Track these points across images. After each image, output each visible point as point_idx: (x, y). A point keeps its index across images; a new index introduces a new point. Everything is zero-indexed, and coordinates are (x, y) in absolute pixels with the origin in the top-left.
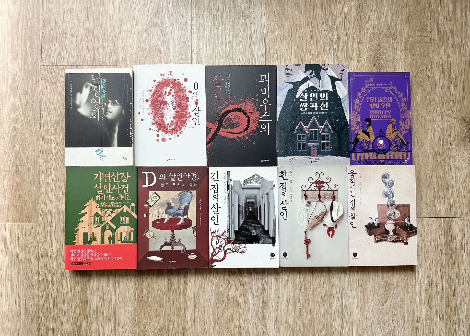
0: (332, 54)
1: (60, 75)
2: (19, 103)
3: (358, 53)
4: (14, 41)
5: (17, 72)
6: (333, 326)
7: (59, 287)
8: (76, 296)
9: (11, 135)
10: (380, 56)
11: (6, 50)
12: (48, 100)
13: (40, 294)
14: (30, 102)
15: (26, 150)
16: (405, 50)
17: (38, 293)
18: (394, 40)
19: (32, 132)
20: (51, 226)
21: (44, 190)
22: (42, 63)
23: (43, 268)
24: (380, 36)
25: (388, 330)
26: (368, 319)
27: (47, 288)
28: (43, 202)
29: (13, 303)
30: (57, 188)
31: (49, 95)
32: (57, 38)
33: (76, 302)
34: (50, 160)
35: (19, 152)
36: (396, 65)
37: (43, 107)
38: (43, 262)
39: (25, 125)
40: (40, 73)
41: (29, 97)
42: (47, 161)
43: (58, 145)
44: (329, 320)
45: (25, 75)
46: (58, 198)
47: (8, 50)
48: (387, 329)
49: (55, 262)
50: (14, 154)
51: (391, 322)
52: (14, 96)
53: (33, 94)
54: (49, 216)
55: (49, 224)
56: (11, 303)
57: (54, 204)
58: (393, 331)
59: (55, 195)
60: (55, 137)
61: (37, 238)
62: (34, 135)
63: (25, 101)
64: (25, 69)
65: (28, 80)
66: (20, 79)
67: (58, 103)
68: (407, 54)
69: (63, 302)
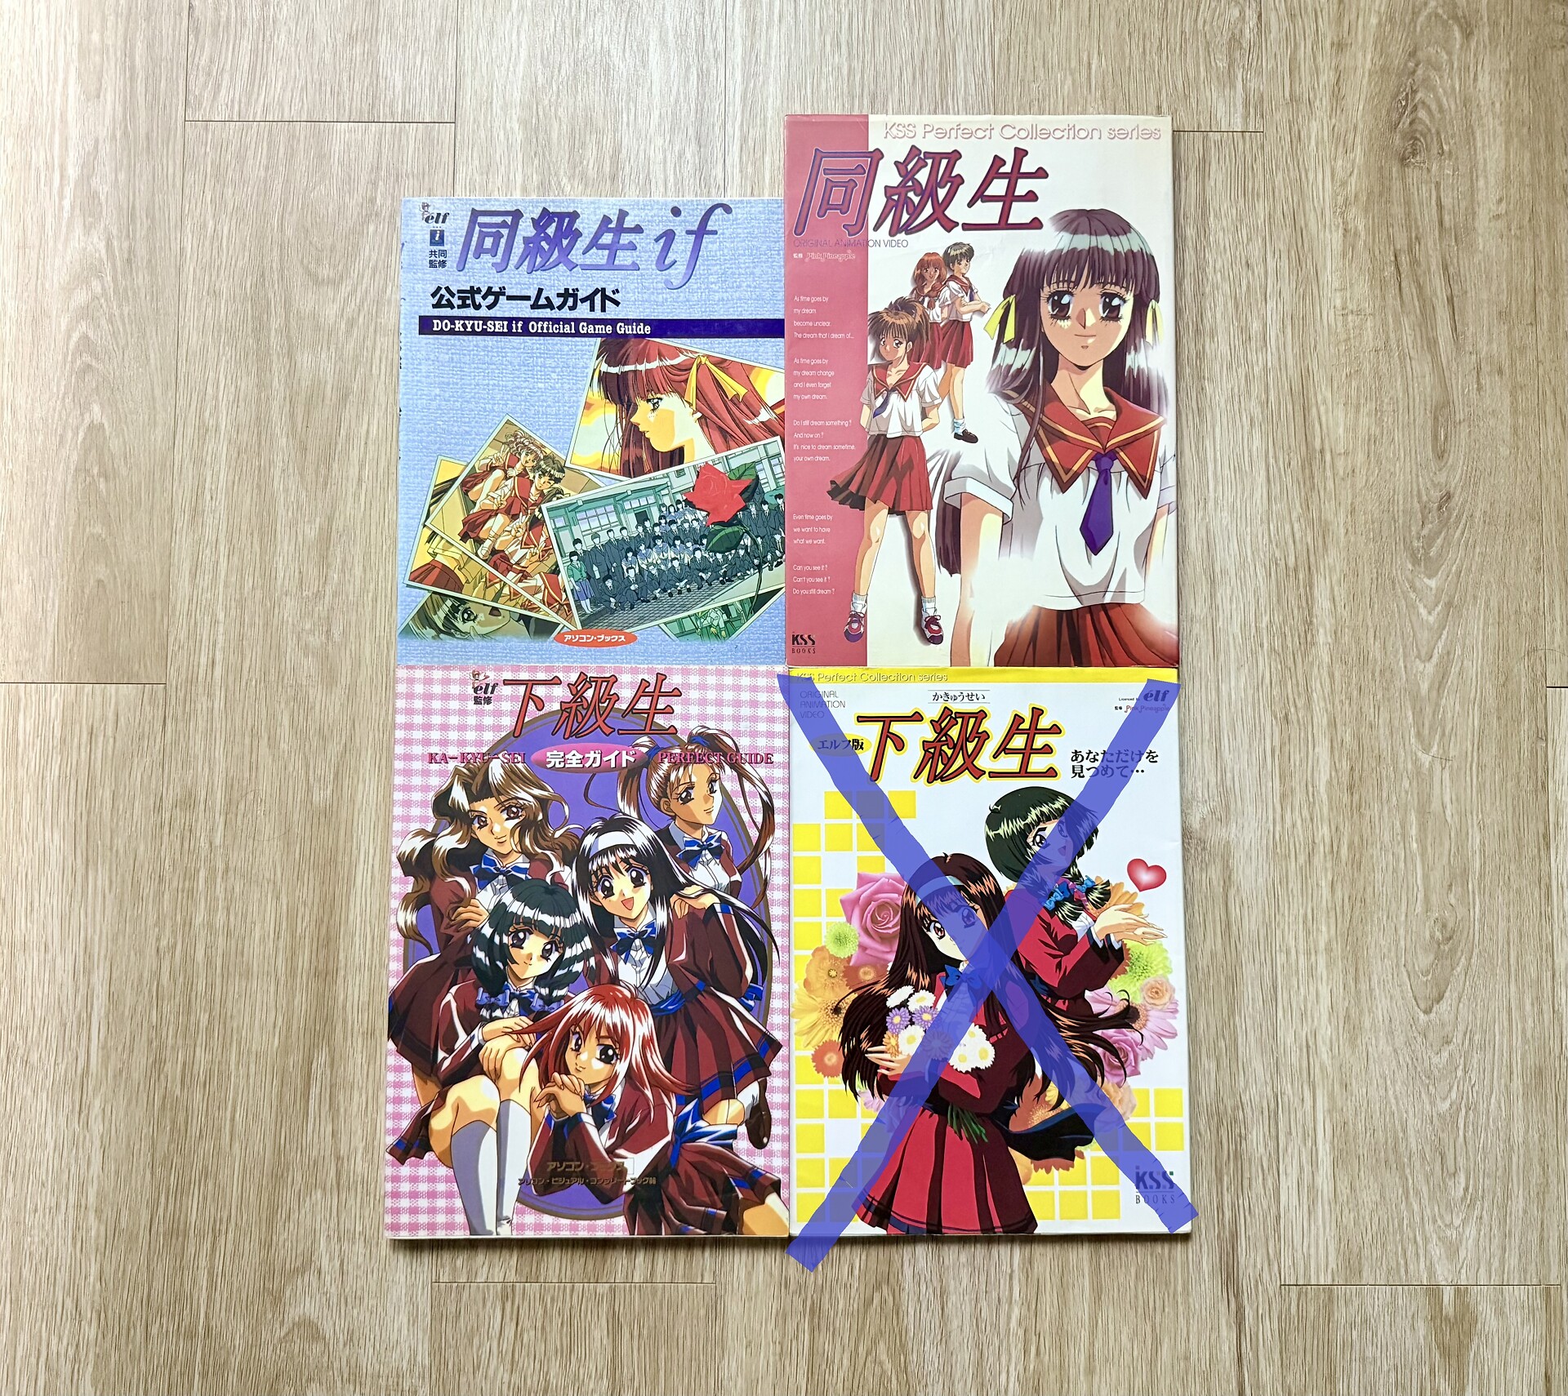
0: (1239, 85)
1: (250, 153)
2: (103, 252)
3: (1333, 80)
4: (90, 32)
5: (97, 141)
6: (1242, 1084)
7: (232, 919)
8: (293, 954)
9: (72, 368)
10: (1414, 92)
11: (61, 64)
12: (207, 243)
13: (165, 942)
14: (142, 252)
15: (123, 420)
16: (1508, 72)
17: (158, 940)
18: (1467, 35)
19: (148, 360)
20: (210, 696)
21: (186, 566)
22: (189, 111)
23: (178, 846)
24: (1413, 21)
25: (1447, 1105)
26: (1371, 1061)
27: (188, 923)
28: (182, 606)
29: (65, 976)
30: (236, 559)
31: (211, 224)
32: (244, 23)
33: (292, 972)
34: (209, 458)
35: (102, 426)
36: (1476, 127)
37: (190, 267)
38: (176, 825)
39: (125, 330)
40: (179, 147)
41: (141, 232)
42: (199, 461)
43: (242, 404)
44: (1225, 1062)
45: (126, 153)
46: (238, 596)
47: (67, 65)
48: (1444, 1099)
49: (221, 826)
50: (81, 435)
51: (1460, 1073)
52: (88, 230)
53: (153, 219)
54: (203, 660)
55: (201, 689)
56: (59, 973)
57: (221, 616)
58: (1468, 1109)
59: (226, 586)
60: (229, 377)
61: (158, 740)
62: (153, 367)
63: (125, 245)
64: (125, 133)
65: (137, 172)
66: (107, 168)
67: (241, 257)
68: (1516, 86)
69: (247, 974)
